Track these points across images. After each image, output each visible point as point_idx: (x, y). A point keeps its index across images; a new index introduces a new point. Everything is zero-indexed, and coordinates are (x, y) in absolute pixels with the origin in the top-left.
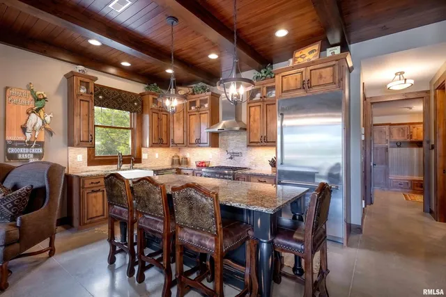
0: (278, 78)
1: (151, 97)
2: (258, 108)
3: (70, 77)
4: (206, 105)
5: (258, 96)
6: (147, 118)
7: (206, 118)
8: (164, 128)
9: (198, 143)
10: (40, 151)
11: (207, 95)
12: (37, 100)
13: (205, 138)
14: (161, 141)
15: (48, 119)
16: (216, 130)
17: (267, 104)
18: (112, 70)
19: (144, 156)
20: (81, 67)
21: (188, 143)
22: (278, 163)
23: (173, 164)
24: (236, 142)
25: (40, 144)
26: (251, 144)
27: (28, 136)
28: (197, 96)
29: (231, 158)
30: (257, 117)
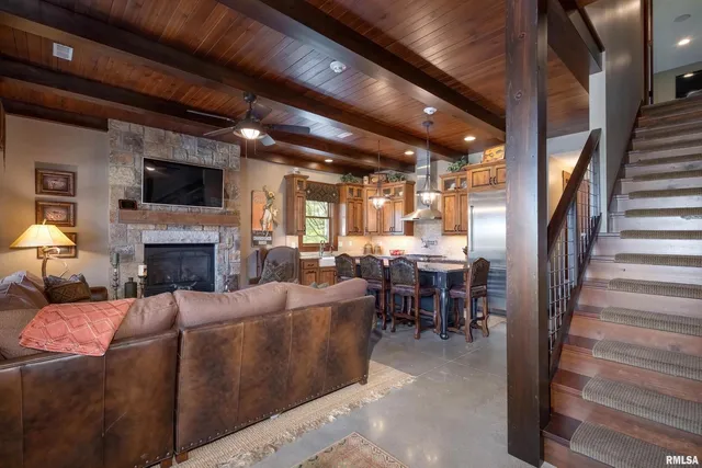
0: (469, 173)
1: (347, 188)
2: (452, 198)
3: (289, 178)
4: (401, 193)
5: (453, 185)
6: (343, 207)
7: (400, 207)
8: (359, 218)
9: (393, 231)
10: (270, 238)
11: (401, 184)
12: (269, 198)
13: (400, 226)
14: (356, 230)
15: (275, 213)
16: (411, 219)
17: (461, 194)
18: (314, 165)
19: (340, 244)
20: (297, 169)
21: (381, 231)
22: (469, 249)
23: (365, 252)
24: (432, 230)
25: (271, 233)
26: (446, 233)
27: (264, 226)
28: (391, 184)
29: (426, 246)
30: (452, 207)
